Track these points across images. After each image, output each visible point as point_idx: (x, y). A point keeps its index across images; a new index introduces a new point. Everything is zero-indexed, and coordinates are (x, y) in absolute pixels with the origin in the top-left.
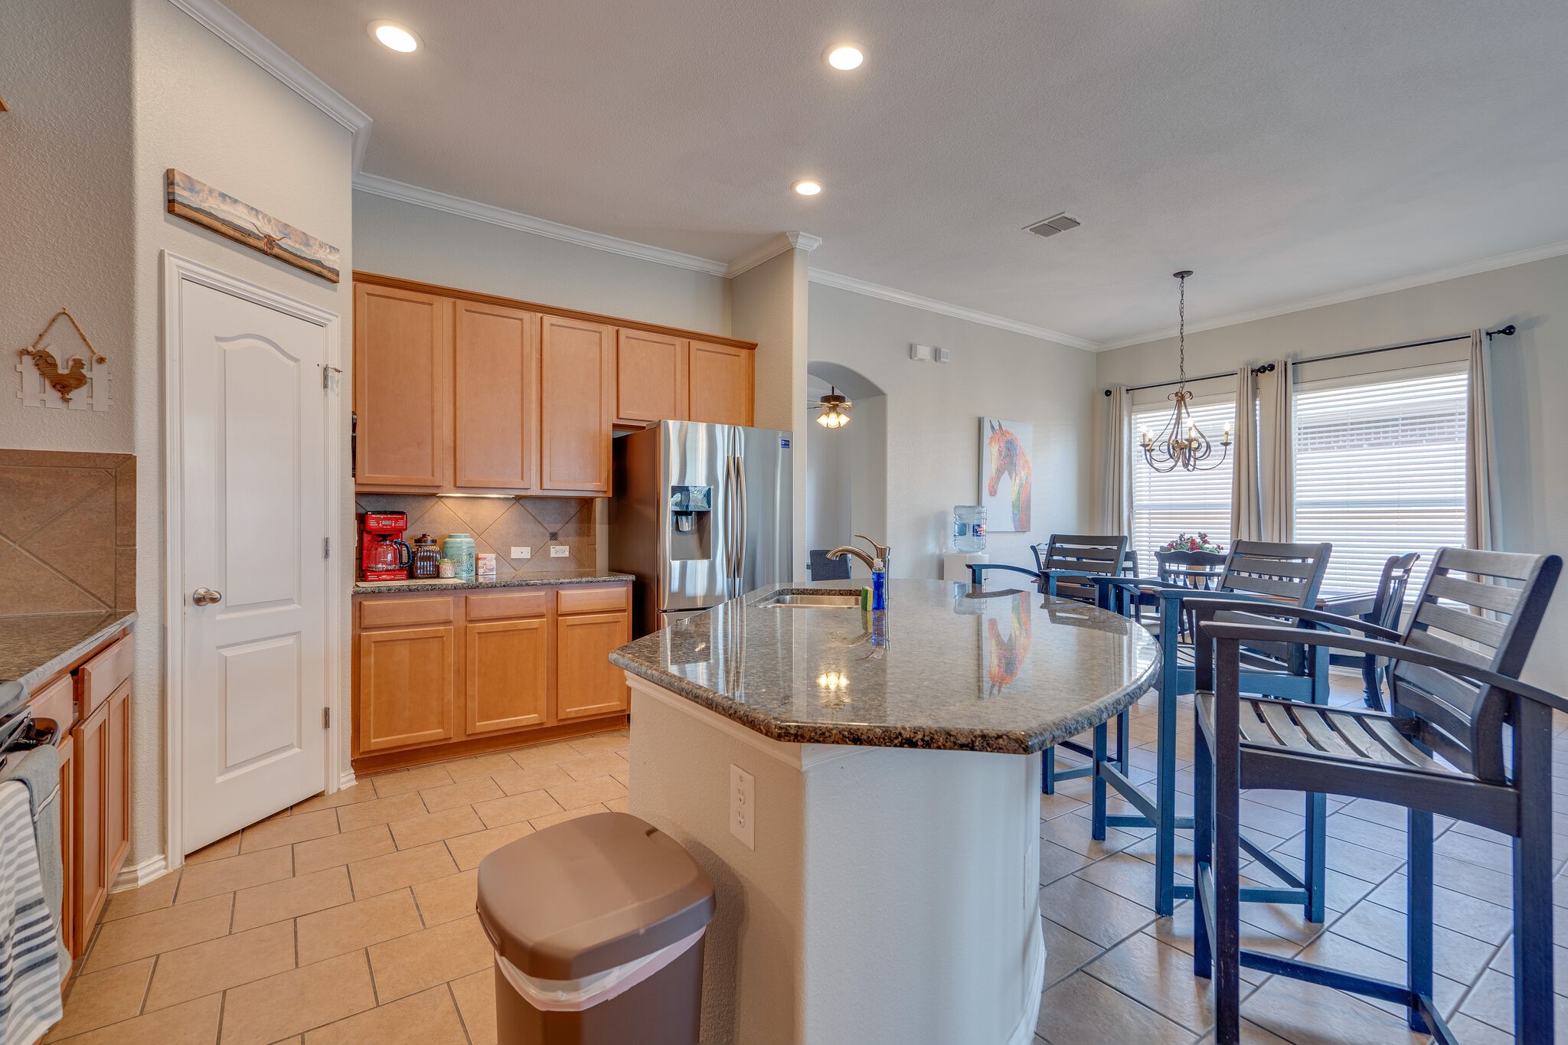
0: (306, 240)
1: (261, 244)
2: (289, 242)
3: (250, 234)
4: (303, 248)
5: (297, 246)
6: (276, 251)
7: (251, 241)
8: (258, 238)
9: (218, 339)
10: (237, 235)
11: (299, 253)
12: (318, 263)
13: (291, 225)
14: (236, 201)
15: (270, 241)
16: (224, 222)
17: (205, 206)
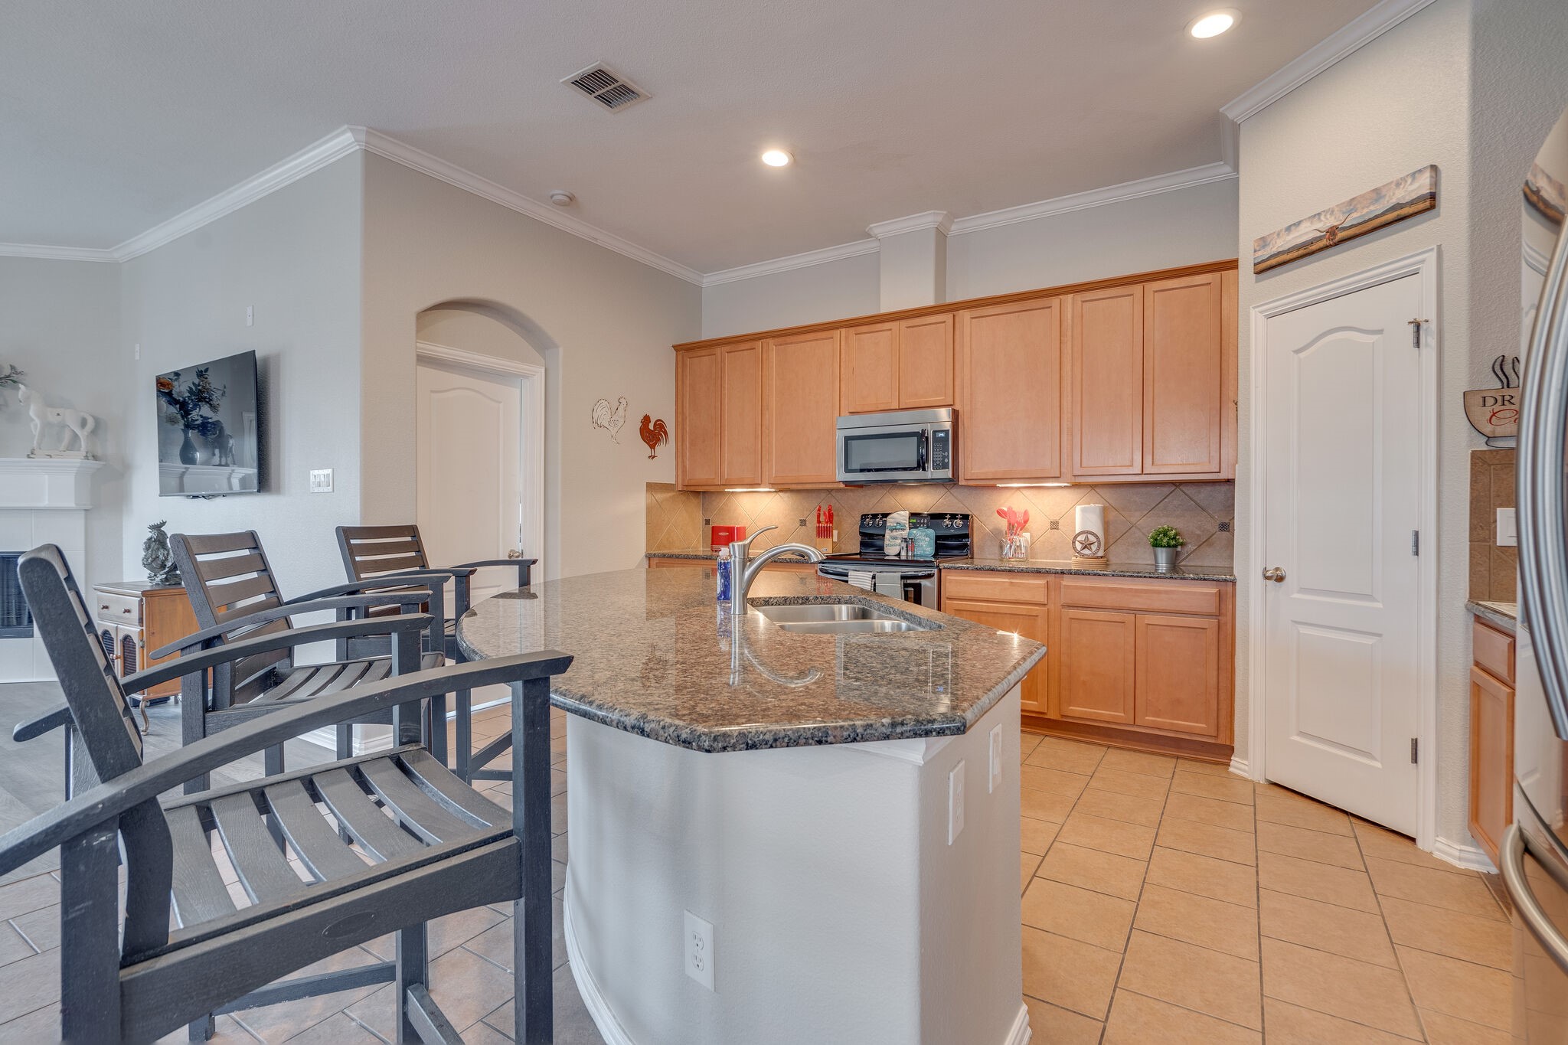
0: (1377, 193)
1: (1324, 242)
2: (1355, 215)
3: (1311, 242)
4: (1372, 208)
5: (1365, 211)
6: (1340, 235)
7: (1314, 247)
8: (1320, 239)
9: (1297, 352)
10: (1301, 252)
11: (1367, 218)
12: (1399, 206)
13: (1355, 196)
14: (1300, 223)
15: (1332, 231)
16: (1289, 251)
17: (1275, 250)
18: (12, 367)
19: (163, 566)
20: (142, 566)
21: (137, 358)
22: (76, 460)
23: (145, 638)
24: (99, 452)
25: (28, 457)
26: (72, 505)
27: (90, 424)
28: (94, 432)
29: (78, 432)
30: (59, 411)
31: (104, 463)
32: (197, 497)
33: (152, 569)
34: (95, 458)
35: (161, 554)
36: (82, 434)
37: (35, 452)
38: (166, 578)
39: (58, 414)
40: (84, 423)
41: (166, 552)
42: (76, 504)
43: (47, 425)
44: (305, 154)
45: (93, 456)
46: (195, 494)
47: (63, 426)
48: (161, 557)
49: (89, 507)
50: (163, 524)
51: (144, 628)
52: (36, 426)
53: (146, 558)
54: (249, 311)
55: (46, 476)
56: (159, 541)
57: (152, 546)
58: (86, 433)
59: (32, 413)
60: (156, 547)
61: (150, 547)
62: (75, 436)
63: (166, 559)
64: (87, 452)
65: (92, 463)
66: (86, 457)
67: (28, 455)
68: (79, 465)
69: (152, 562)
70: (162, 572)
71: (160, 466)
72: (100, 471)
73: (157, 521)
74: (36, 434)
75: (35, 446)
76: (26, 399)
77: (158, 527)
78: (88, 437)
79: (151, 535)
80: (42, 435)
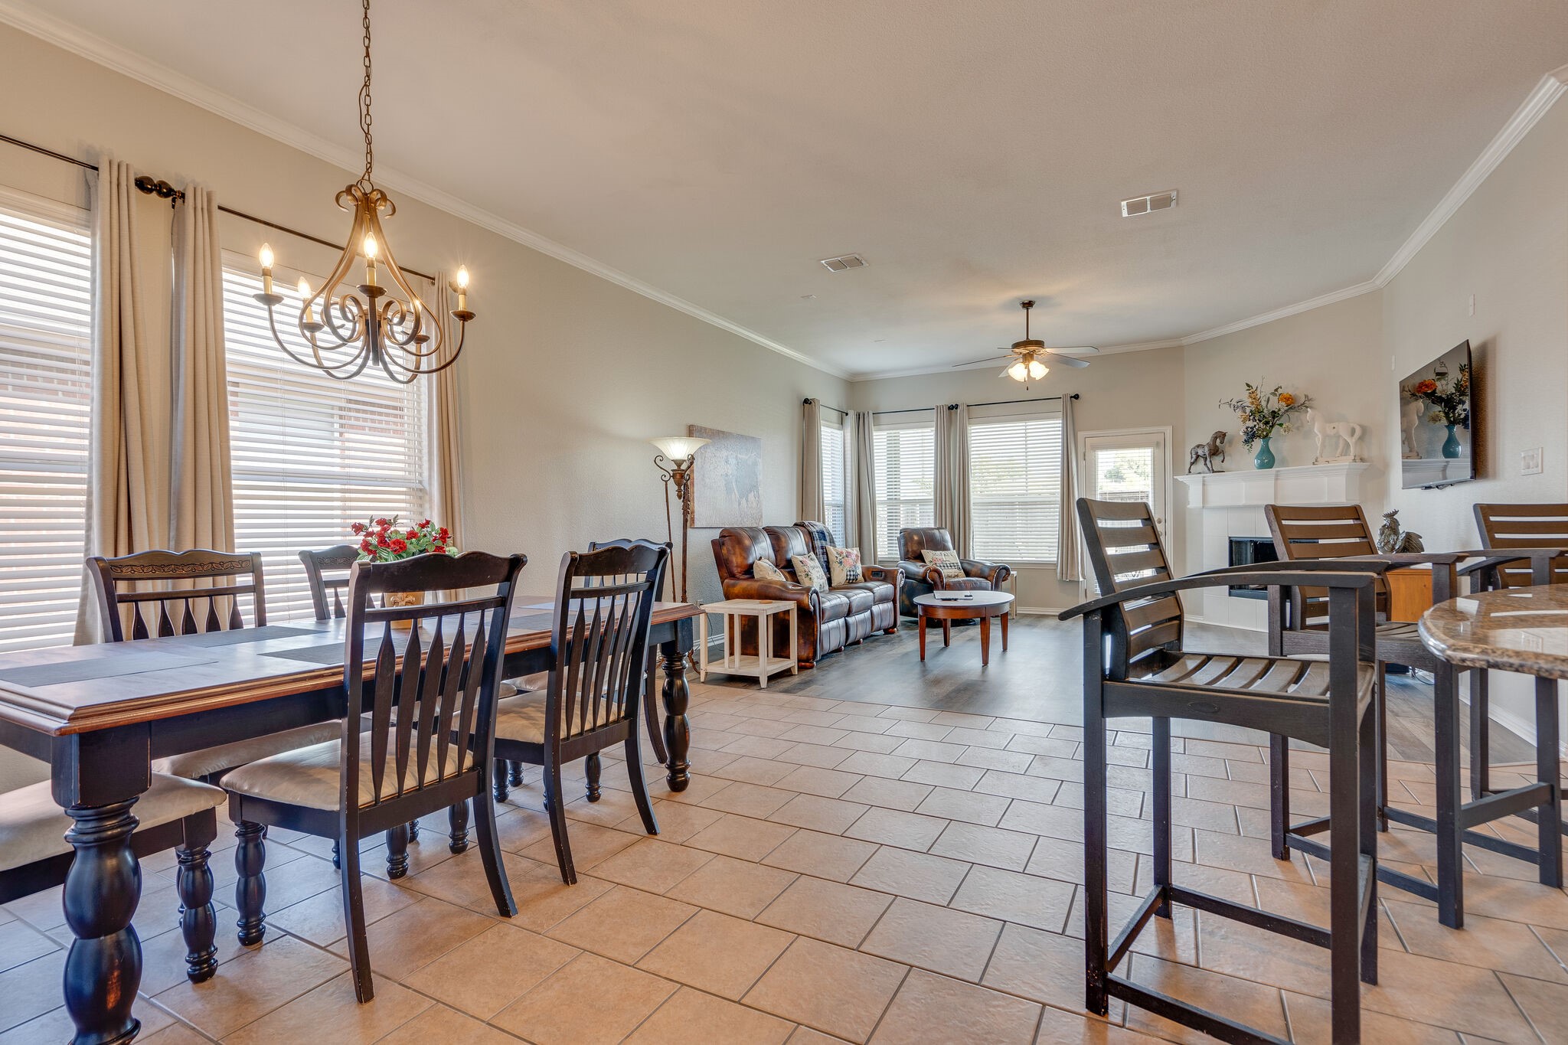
18: (1306, 396)
19: (1393, 549)
21: (1393, 368)
22: (1346, 462)
24: (1366, 456)
26: (1343, 500)
27: (1358, 432)
28: (1361, 438)
29: (1349, 440)
30: (1334, 425)
31: (1368, 464)
32: (1429, 487)
34: (1362, 460)
35: (1393, 537)
36: (1351, 441)
37: (1319, 460)
39: (1334, 427)
40: (1353, 432)
41: (1396, 538)
42: (1346, 500)
43: (1325, 436)
44: (1510, 125)
45: (1361, 459)
46: (1427, 485)
47: (1339, 437)
48: (1391, 541)
50: (1396, 512)
52: (1319, 439)
54: (1471, 302)
56: (1391, 527)
57: (1385, 532)
58: (1354, 440)
59: (1315, 430)
60: (1388, 533)
61: (1383, 533)
62: (1347, 445)
63: (1395, 544)
64: (1355, 456)
65: (1360, 465)
66: (1354, 460)
68: (1347, 467)
69: (1384, 545)
71: (1403, 462)
72: (1365, 470)
73: (1390, 511)
74: (1319, 445)
75: (1318, 455)
76: (1313, 419)
77: (1391, 516)
78: (1356, 443)
79: (1385, 522)
80: (1323, 445)
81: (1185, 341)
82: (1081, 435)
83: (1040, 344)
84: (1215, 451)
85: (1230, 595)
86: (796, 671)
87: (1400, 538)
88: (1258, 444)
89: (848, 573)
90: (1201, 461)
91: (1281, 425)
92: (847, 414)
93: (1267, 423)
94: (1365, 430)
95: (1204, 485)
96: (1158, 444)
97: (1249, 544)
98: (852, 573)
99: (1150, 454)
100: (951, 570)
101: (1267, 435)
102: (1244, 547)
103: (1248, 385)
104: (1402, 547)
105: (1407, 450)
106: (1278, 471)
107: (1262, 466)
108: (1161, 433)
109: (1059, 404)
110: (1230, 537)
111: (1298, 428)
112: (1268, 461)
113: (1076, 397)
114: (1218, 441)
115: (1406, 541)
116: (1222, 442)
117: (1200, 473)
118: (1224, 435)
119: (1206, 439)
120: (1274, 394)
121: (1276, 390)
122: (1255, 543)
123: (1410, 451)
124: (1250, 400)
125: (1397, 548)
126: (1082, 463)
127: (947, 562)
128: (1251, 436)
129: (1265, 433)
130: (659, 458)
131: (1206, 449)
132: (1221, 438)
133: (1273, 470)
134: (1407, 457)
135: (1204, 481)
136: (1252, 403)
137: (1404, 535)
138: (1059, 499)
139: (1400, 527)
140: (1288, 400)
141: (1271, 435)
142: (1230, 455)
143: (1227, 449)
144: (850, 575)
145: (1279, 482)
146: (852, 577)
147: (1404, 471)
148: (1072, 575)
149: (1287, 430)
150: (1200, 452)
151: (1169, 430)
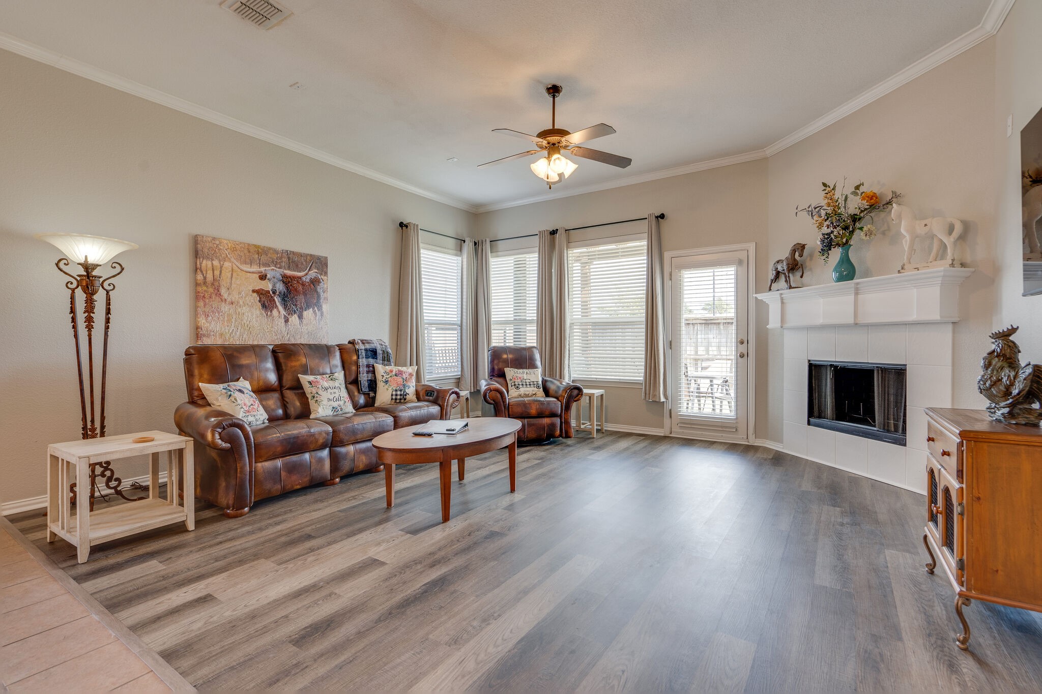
18: (892, 192)
19: (1007, 393)
20: (978, 391)
22: (942, 267)
23: (965, 501)
24: (968, 259)
25: (899, 272)
26: (936, 316)
27: (958, 228)
28: (963, 237)
29: (945, 241)
30: (925, 222)
31: (972, 269)
33: (991, 397)
34: (963, 265)
35: (1006, 375)
36: (949, 241)
37: (905, 267)
38: (1009, 413)
39: (926, 225)
40: (951, 229)
41: (1012, 374)
42: (941, 317)
43: (915, 237)
45: (961, 264)
47: (932, 237)
48: (1005, 380)
49: (956, 319)
50: (1013, 330)
51: (964, 486)
52: (906, 241)
53: (983, 380)
55: (915, 290)
56: (1004, 355)
57: (994, 363)
58: (952, 240)
59: (903, 231)
60: (999, 364)
61: (990, 364)
62: (943, 246)
63: (1012, 384)
64: (953, 260)
65: (958, 270)
66: (952, 265)
67: (899, 271)
68: (942, 274)
69: (991, 386)
70: (1002, 404)
71: (1024, 265)
72: (967, 278)
73: (1004, 327)
74: (906, 249)
75: (905, 260)
76: (900, 217)
77: (1005, 336)
78: (955, 243)
79: (993, 347)
80: (912, 249)
81: (769, 151)
82: (667, 255)
83: (563, 133)
84: (794, 266)
85: (809, 423)
86: (191, 526)
87: (1022, 376)
88: (836, 254)
89: (394, 393)
90: (782, 278)
91: (861, 229)
92: (464, 241)
93: (846, 228)
94: (967, 227)
95: (782, 303)
96: (740, 262)
97: (829, 368)
98: (399, 393)
99: (733, 273)
100: (528, 389)
101: (847, 241)
102: (824, 372)
103: (825, 185)
104: (1024, 393)
105: (1028, 250)
106: (858, 284)
107: (841, 279)
108: (744, 250)
109: (644, 225)
110: (809, 361)
111: (884, 233)
112: (847, 272)
113: (662, 216)
114: (797, 254)
115: (1032, 381)
116: (801, 256)
117: (778, 290)
118: (803, 247)
119: (784, 253)
120: (854, 193)
121: (857, 188)
122: (836, 367)
123: (1032, 252)
124: (826, 201)
125: (1015, 392)
126: (668, 283)
127: (527, 381)
128: (828, 244)
129: (844, 240)
130: (61, 263)
131: (785, 263)
132: (800, 250)
133: (855, 281)
134: (1028, 259)
135: (782, 299)
136: (829, 205)
137: (1029, 370)
138: (644, 319)
139: (1020, 356)
140: (871, 199)
141: (852, 242)
142: (811, 270)
143: (808, 263)
144: (396, 395)
145: (860, 297)
146: (399, 397)
147: (1026, 278)
148: (654, 396)
149: (869, 233)
150: (780, 269)
151: (752, 247)
